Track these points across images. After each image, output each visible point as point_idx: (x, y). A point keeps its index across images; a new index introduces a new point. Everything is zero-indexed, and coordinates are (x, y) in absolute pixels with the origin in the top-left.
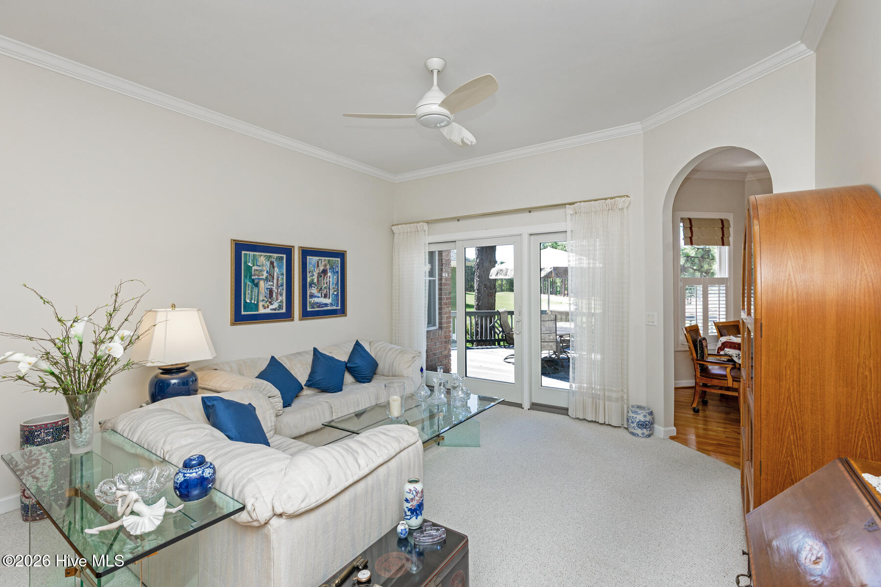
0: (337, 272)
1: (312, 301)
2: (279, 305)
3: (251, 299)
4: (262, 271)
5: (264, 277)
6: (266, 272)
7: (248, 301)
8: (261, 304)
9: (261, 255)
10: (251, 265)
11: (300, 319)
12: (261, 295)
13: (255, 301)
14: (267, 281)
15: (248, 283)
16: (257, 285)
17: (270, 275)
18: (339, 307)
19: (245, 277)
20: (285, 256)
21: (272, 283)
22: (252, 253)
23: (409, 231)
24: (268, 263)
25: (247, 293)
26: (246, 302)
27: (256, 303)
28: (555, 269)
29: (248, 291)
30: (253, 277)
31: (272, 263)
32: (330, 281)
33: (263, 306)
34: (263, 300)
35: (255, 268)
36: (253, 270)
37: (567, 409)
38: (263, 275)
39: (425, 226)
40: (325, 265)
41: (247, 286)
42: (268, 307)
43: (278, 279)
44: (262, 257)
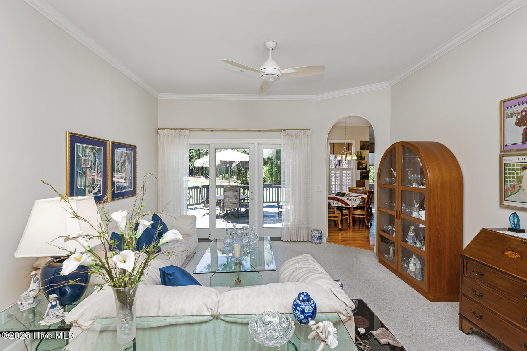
0: (131, 162)
1: (118, 185)
2: (99, 189)
3: (81, 187)
4: (88, 161)
5: (89, 166)
6: (90, 161)
7: (79, 187)
8: (87, 189)
9: (87, 147)
10: (81, 156)
11: (111, 201)
12: (87, 181)
13: (83, 187)
14: (91, 170)
15: (79, 171)
16: (85, 173)
17: (93, 164)
18: (132, 189)
19: (77, 166)
20: (102, 148)
21: (94, 171)
22: (81, 145)
23: (174, 134)
24: (92, 154)
25: (78, 180)
26: (78, 189)
27: (84, 188)
28: (241, 162)
29: (79, 179)
30: (82, 166)
31: (94, 154)
32: (127, 169)
33: (89, 191)
34: (89, 186)
35: (84, 158)
36: (82, 160)
37: (281, 238)
38: (88, 164)
39: (188, 132)
40: (125, 157)
41: (78, 174)
42: (92, 191)
43: (98, 168)
44: (88, 149)
